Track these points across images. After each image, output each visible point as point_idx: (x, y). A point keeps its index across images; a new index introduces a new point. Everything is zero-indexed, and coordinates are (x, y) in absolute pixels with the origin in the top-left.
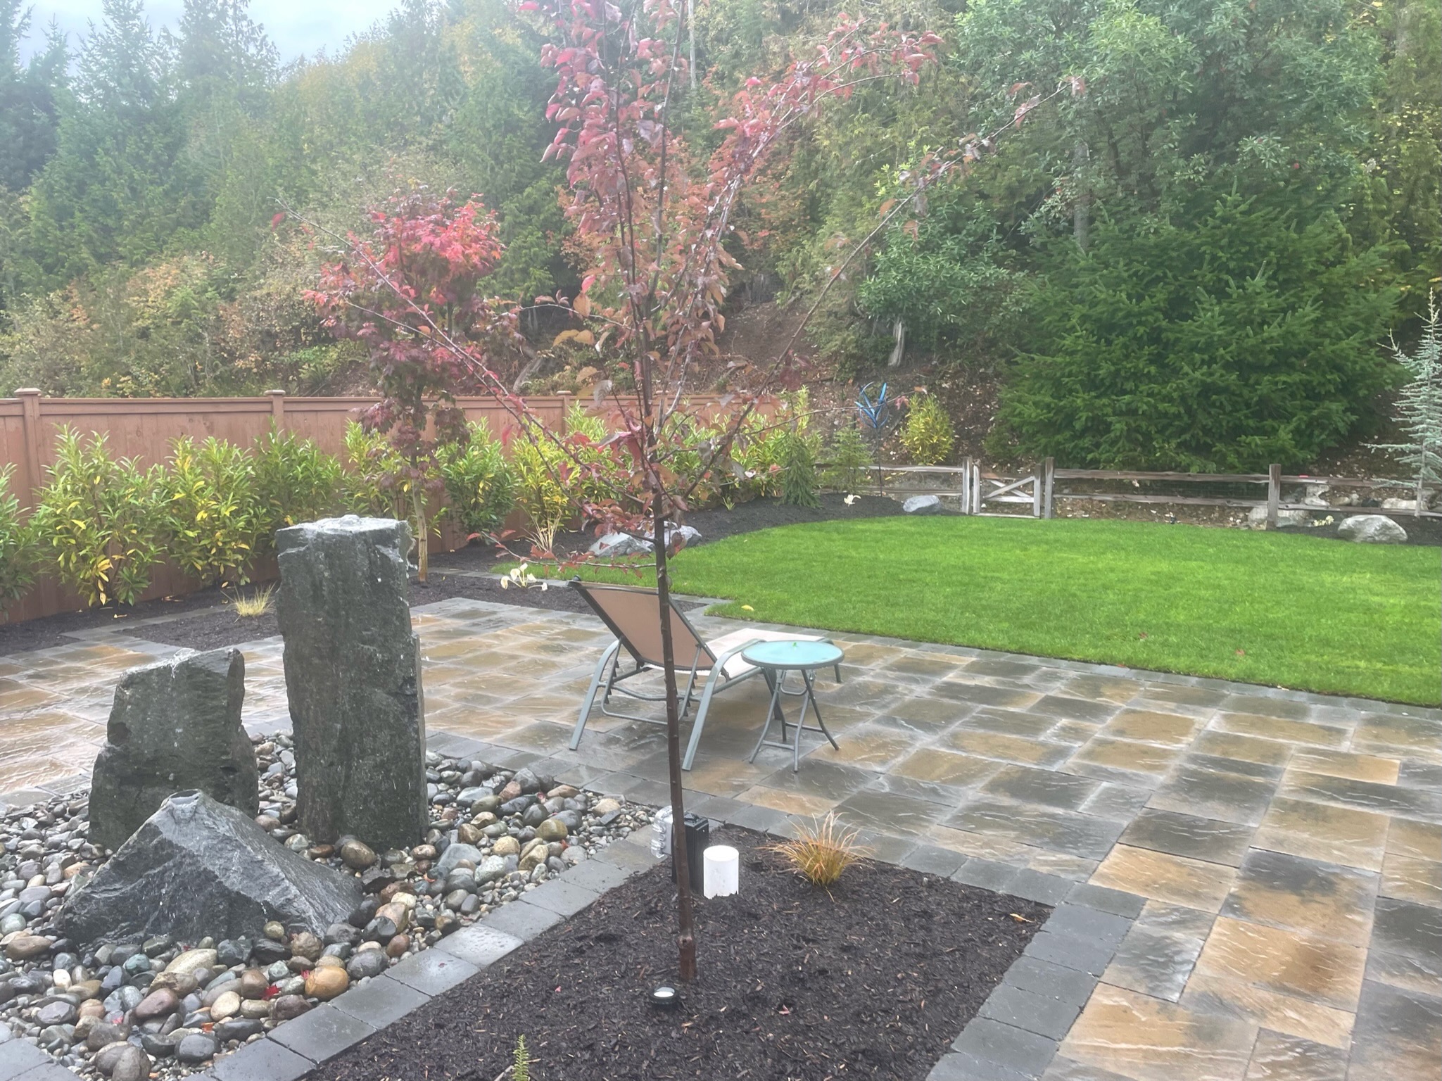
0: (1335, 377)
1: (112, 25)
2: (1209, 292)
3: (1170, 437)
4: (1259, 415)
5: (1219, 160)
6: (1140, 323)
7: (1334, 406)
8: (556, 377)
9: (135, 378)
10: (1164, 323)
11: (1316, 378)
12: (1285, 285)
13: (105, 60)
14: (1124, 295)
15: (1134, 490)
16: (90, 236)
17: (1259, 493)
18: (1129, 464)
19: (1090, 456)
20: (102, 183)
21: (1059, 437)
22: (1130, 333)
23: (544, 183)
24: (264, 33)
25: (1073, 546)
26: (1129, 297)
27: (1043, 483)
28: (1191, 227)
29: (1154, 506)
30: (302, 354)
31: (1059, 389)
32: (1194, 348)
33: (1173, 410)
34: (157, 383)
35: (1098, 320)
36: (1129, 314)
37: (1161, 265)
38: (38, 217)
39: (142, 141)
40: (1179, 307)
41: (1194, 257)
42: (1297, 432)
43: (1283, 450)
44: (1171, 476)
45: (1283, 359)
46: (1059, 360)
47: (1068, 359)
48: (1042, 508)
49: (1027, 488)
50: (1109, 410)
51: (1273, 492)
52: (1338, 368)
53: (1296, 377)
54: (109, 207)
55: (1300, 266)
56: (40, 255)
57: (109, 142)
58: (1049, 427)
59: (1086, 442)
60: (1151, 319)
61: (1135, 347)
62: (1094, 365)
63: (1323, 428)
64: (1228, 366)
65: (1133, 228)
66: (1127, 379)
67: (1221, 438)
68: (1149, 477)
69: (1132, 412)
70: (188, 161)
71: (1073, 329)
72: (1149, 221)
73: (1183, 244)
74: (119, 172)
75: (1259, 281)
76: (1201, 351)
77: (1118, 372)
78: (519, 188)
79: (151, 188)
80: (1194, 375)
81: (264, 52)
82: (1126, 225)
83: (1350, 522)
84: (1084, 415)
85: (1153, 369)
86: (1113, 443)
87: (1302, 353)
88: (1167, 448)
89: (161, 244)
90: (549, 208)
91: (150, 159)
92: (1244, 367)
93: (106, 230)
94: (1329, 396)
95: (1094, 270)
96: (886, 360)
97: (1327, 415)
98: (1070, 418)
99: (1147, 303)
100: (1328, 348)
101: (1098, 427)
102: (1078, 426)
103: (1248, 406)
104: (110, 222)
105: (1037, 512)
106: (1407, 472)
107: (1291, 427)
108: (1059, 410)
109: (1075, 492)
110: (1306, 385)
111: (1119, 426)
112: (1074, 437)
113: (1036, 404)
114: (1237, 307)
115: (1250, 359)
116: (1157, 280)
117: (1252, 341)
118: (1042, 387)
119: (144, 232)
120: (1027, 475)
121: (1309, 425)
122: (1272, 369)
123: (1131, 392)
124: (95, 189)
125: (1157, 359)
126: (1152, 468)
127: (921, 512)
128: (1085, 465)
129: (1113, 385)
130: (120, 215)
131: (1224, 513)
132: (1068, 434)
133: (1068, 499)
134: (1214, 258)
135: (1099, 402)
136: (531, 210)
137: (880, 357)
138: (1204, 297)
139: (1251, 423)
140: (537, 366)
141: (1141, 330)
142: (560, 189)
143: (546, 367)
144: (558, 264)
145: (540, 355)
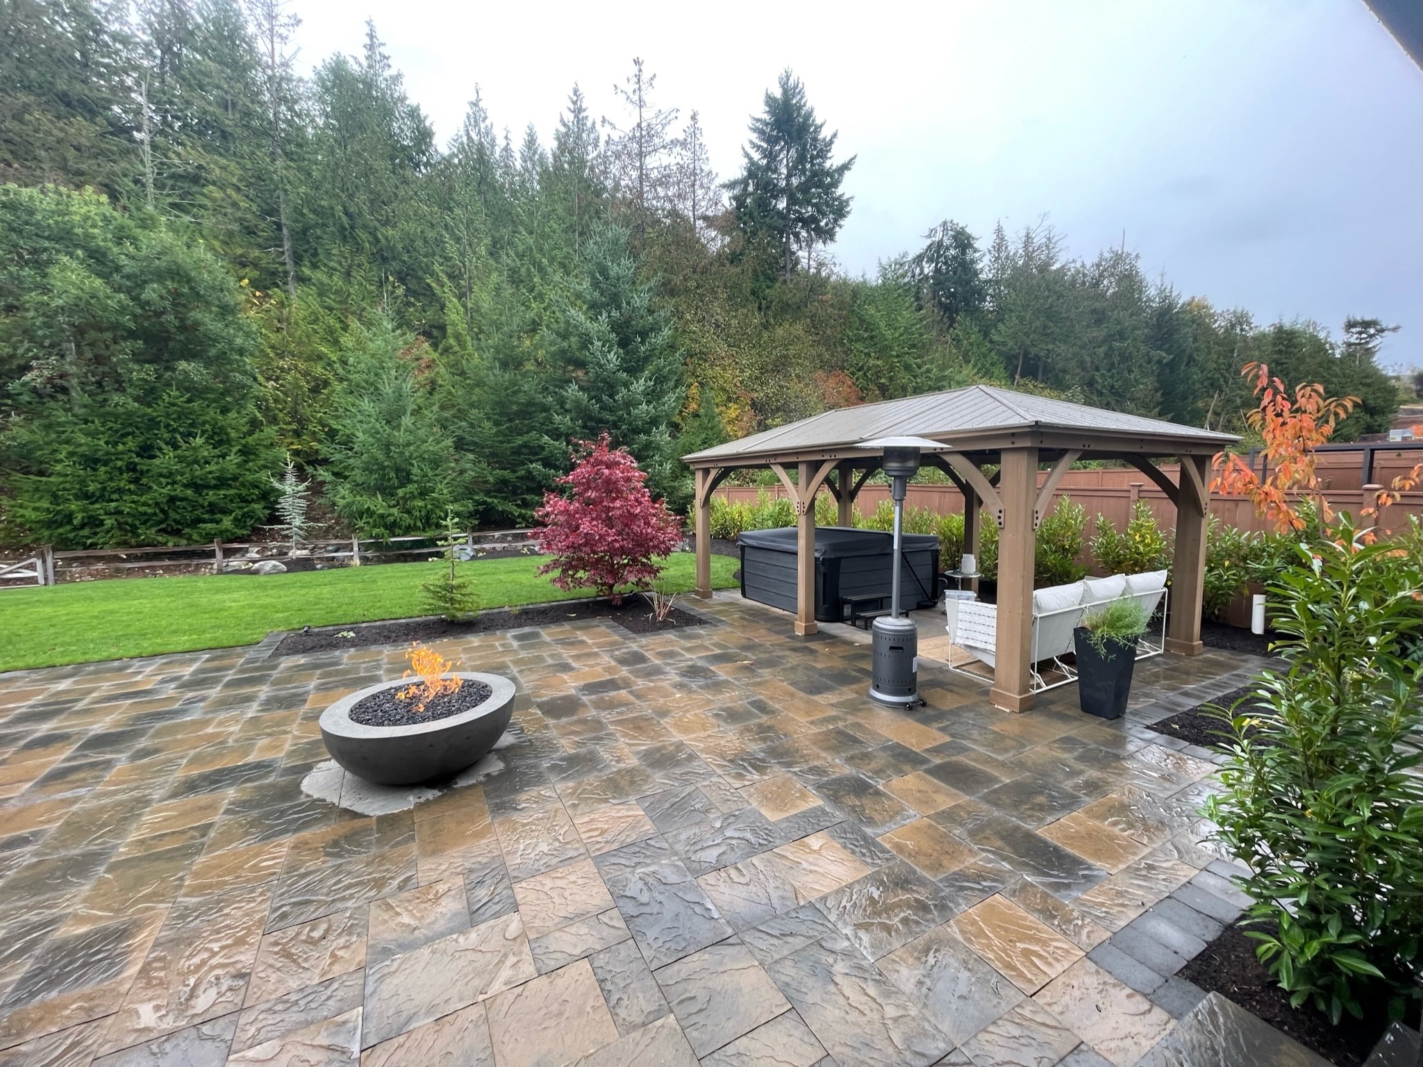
0: (256, 491)
2: (167, 444)
3: (152, 526)
4: (212, 512)
5: (167, 369)
6: (118, 459)
7: (256, 506)
10: (137, 460)
11: (244, 492)
12: (221, 443)
14: (102, 443)
15: (123, 561)
17: (212, 554)
18: (123, 544)
19: (89, 541)
21: (61, 530)
22: (111, 464)
25: (51, 602)
26: (107, 443)
27: (44, 562)
28: (149, 406)
29: (147, 568)
31: (55, 498)
32: (161, 475)
33: (150, 511)
35: (83, 456)
36: (108, 453)
37: (131, 425)
40: (147, 451)
41: (153, 423)
42: (235, 519)
43: (227, 531)
44: (149, 549)
45: (222, 482)
46: (51, 479)
47: (61, 479)
48: (46, 579)
49: (32, 567)
50: (102, 512)
51: (219, 554)
52: (258, 487)
53: (232, 492)
55: (227, 434)
58: (50, 524)
59: (86, 532)
60: (125, 457)
61: (117, 473)
62: (83, 482)
63: (252, 517)
64: (186, 486)
65: (106, 400)
66: (114, 492)
67: (188, 526)
68: (138, 551)
69: (118, 512)
71: (61, 461)
72: (116, 398)
73: (146, 414)
75: (199, 441)
76: (165, 477)
77: (104, 489)
80: (161, 491)
82: (100, 398)
83: (257, 565)
84: (80, 516)
85: (132, 487)
86: (108, 532)
87: (235, 479)
88: (149, 533)
92: (197, 486)
94: (253, 501)
95: (76, 424)
97: (253, 511)
98: (69, 517)
99: (120, 447)
100: (250, 477)
101: (93, 522)
102: (75, 522)
103: (203, 507)
105: (41, 581)
106: (287, 537)
107: (231, 517)
108: (58, 512)
109: (82, 564)
110: (240, 496)
111: (109, 522)
112: (75, 529)
113: (35, 509)
114: (187, 453)
115: (200, 482)
116: (128, 434)
117: (198, 473)
118: (41, 498)
120: (31, 557)
121: (243, 516)
122: (216, 487)
123: (117, 500)
125: (136, 481)
126: (139, 546)
128: (86, 547)
129: (102, 496)
131: (198, 567)
132: (68, 528)
133: (76, 569)
134: (168, 426)
135: (91, 507)
138: (164, 446)
139: (206, 516)
141: (119, 463)
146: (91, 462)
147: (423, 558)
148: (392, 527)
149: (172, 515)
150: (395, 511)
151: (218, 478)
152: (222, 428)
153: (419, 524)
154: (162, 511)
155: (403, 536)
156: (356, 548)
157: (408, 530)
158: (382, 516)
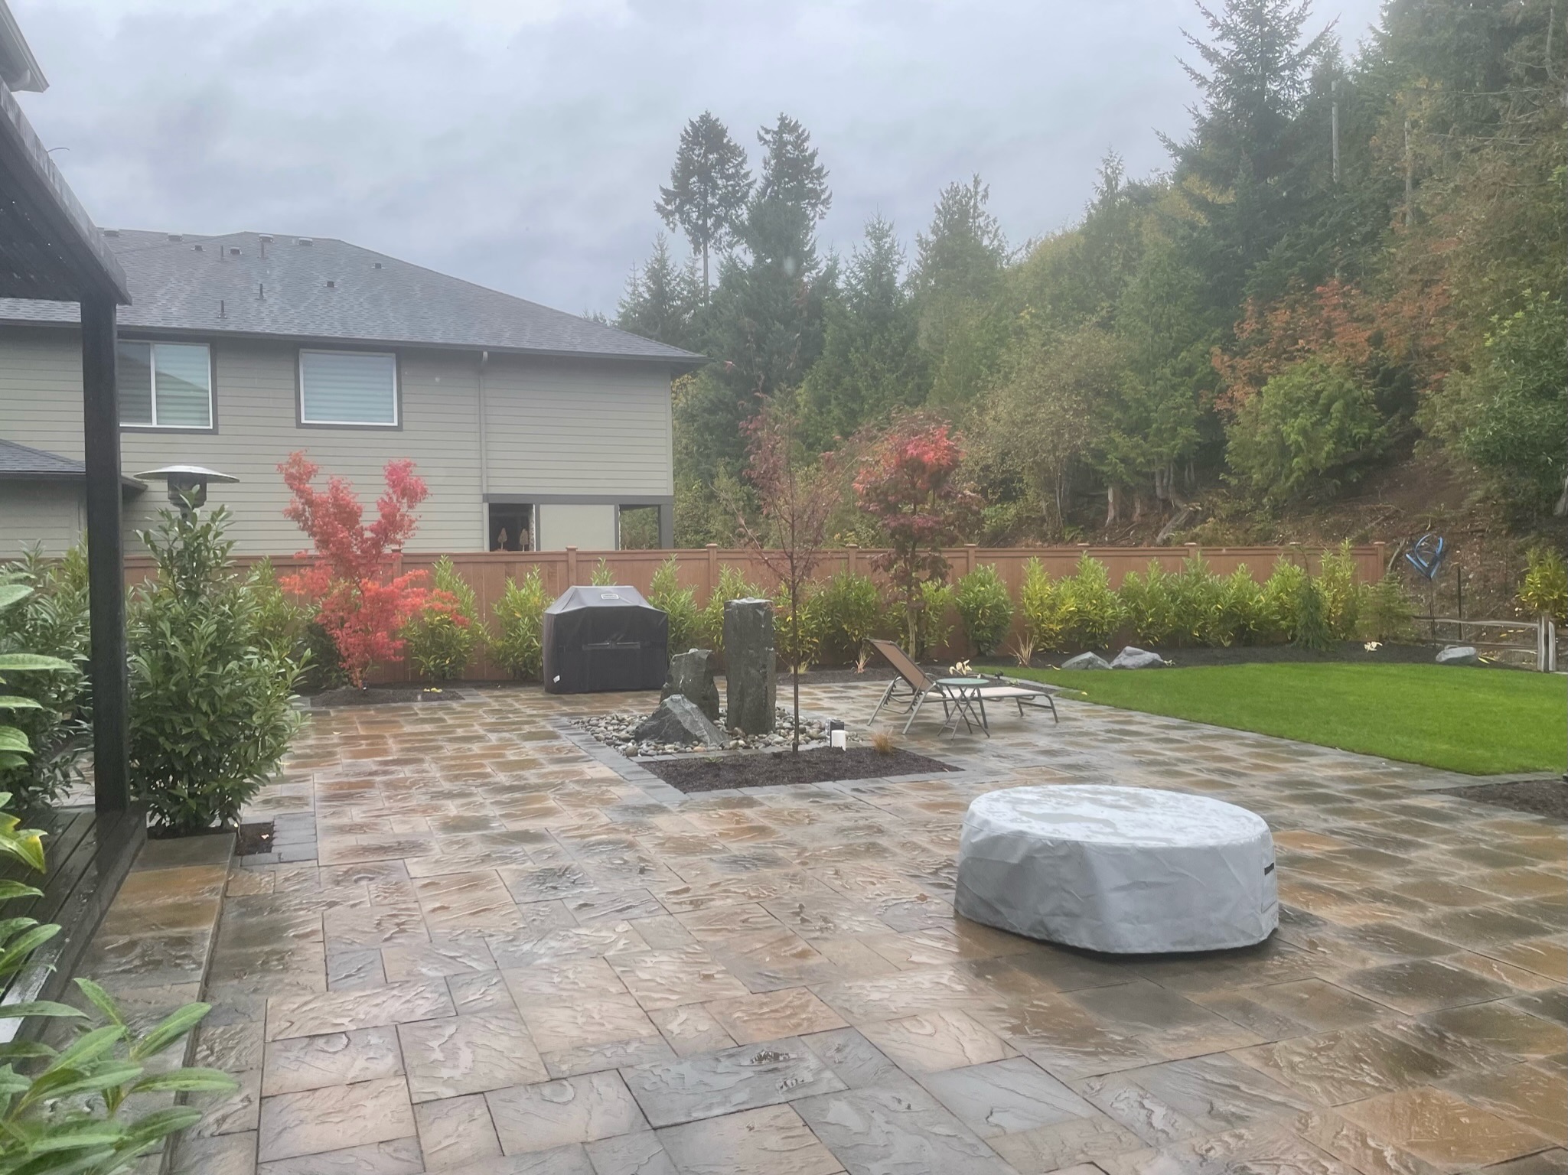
1: (869, 246)
8: (1197, 530)
9: (857, 534)
13: (862, 274)
16: (840, 419)
20: (852, 376)
23: (1200, 346)
24: (997, 225)
30: (988, 510)
34: (873, 537)
38: (805, 406)
39: (884, 337)
54: (855, 394)
56: (803, 436)
57: (859, 341)
70: (918, 349)
74: (865, 364)
78: (1175, 352)
79: (887, 375)
81: (996, 243)
89: (890, 420)
91: (888, 351)
93: (852, 413)
96: (1550, 509)
104: (855, 406)
119: (879, 413)
124: (847, 380)
127: (1450, 662)
130: (863, 400)
136: (1189, 371)
137: (1543, 505)
140: (1182, 517)
142: (1216, 350)
143: (1192, 520)
144: (1212, 423)
145: (1187, 508)
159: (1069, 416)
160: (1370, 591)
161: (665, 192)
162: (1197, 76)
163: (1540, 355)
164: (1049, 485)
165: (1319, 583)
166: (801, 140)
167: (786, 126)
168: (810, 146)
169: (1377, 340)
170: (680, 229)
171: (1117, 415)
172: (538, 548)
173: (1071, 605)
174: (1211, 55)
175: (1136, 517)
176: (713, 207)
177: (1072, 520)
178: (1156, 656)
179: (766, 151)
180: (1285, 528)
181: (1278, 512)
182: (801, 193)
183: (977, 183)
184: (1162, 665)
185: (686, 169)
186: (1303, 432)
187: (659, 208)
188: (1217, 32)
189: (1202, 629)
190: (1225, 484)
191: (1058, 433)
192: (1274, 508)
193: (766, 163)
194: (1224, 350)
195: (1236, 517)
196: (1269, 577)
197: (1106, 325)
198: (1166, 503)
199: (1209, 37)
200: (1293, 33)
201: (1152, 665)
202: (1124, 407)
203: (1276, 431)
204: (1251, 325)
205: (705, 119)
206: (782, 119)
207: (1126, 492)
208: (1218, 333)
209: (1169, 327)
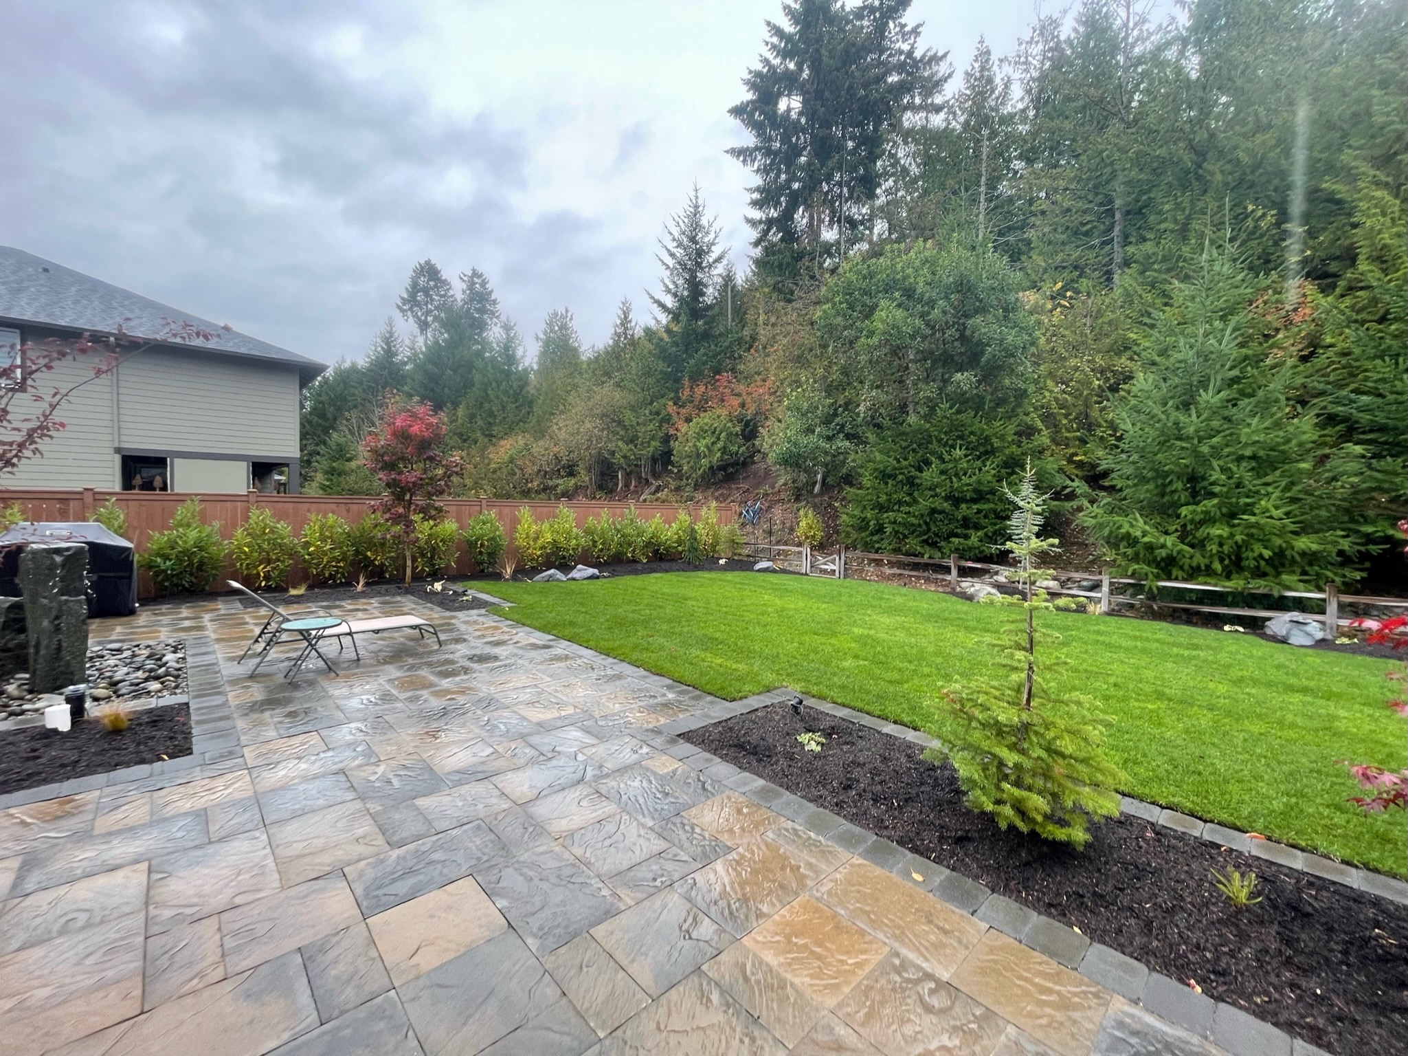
2: (936, 457)
3: (917, 536)
4: (964, 527)
6: (901, 473)
8: (659, 495)
10: (914, 474)
13: (498, 351)
14: (892, 460)
15: (886, 566)
16: (482, 427)
17: (947, 570)
19: (877, 546)
20: (490, 403)
22: (897, 479)
23: (663, 401)
27: (840, 559)
28: (928, 422)
30: (560, 481)
31: (863, 508)
32: (927, 488)
33: (917, 522)
35: (880, 471)
36: (895, 469)
39: (508, 384)
43: (970, 547)
44: (911, 559)
45: (978, 496)
47: (867, 492)
48: (840, 573)
49: (833, 562)
50: (886, 521)
51: (954, 572)
54: (491, 414)
56: (460, 435)
57: (494, 384)
58: (857, 528)
59: (875, 538)
60: (907, 471)
61: (900, 487)
62: (878, 494)
64: (947, 498)
66: (895, 504)
67: (943, 539)
68: (904, 560)
69: (896, 522)
70: (528, 392)
74: (498, 397)
76: (930, 489)
77: (890, 500)
78: (651, 403)
79: (510, 405)
80: (924, 504)
84: (874, 523)
85: (907, 499)
86: (888, 539)
88: (913, 543)
89: (511, 429)
90: (664, 413)
91: (511, 392)
92: (956, 501)
93: (490, 424)
96: (811, 492)
98: (867, 524)
101: (880, 530)
102: (871, 528)
103: (957, 521)
104: (491, 420)
105: (838, 575)
108: (862, 520)
110: (995, 511)
111: (889, 530)
112: (872, 534)
115: (957, 495)
117: (956, 485)
119: (505, 425)
120: (835, 553)
121: (995, 533)
122: (971, 501)
123: (896, 511)
124: (486, 405)
125: (911, 493)
127: (760, 570)
128: (877, 551)
129: (888, 507)
130: (496, 417)
132: (867, 533)
135: (880, 516)
136: (658, 413)
137: (809, 488)
139: (959, 531)
140: (653, 488)
141: (902, 477)
142: (671, 403)
143: (658, 489)
144: (667, 439)
145: (656, 483)
146: (884, 476)
147: (1215, 622)
148: (1168, 566)
149: (934, 528)
150: (1170, 541)
151: (975, 490)
152: (987, 439)
153: (1217, 566)
154: (926, 523)
155: (1185, 580)
156: (1105, 589)
157: (1194, 573)
158: (1150, 548)
159: (596, 431)
160: (725, 530)
161: (402, 298)
162: (664, 264)
163: (808, 411)
164: (589, 469)
165: (699, 527)
166: (483, 284)
167: (475, 274)
168: (489, 286)
169: (743, 405)
170: (411, 320)
171: (622, 433)
172: (172, 489)
173: (548, 537)
174: (672, 255)
175: (632, 488)
176: (431, 311)
177: (600, 487)
178: (596, 571)
179: (464, 286)
180: (699, 496)
181: (696, 487)
182: (482, 311)
183: (567, 311)
184: (598, 577)
185: (415, 288)
186: (707, 446)
187: (398, 307)
188: (675, 244)
189: (634, 551)
190: (672, 472)
191: (590, 440)
192: (696, 485)
193: (464, 292)
194: (675, 404)
195: (678, 489)
196: (674, 521)
197: (618, 385)
198: (647, 480)
199: (672, 246)
200: (709, 251)
201: (592, 577)
202: (625, 428)
203: (695, 446)
204: (687, 392)
205: (428, 263)
206: (474, 270)
207: (628, 475)
208: (672, 395)
209: (649, 390)
